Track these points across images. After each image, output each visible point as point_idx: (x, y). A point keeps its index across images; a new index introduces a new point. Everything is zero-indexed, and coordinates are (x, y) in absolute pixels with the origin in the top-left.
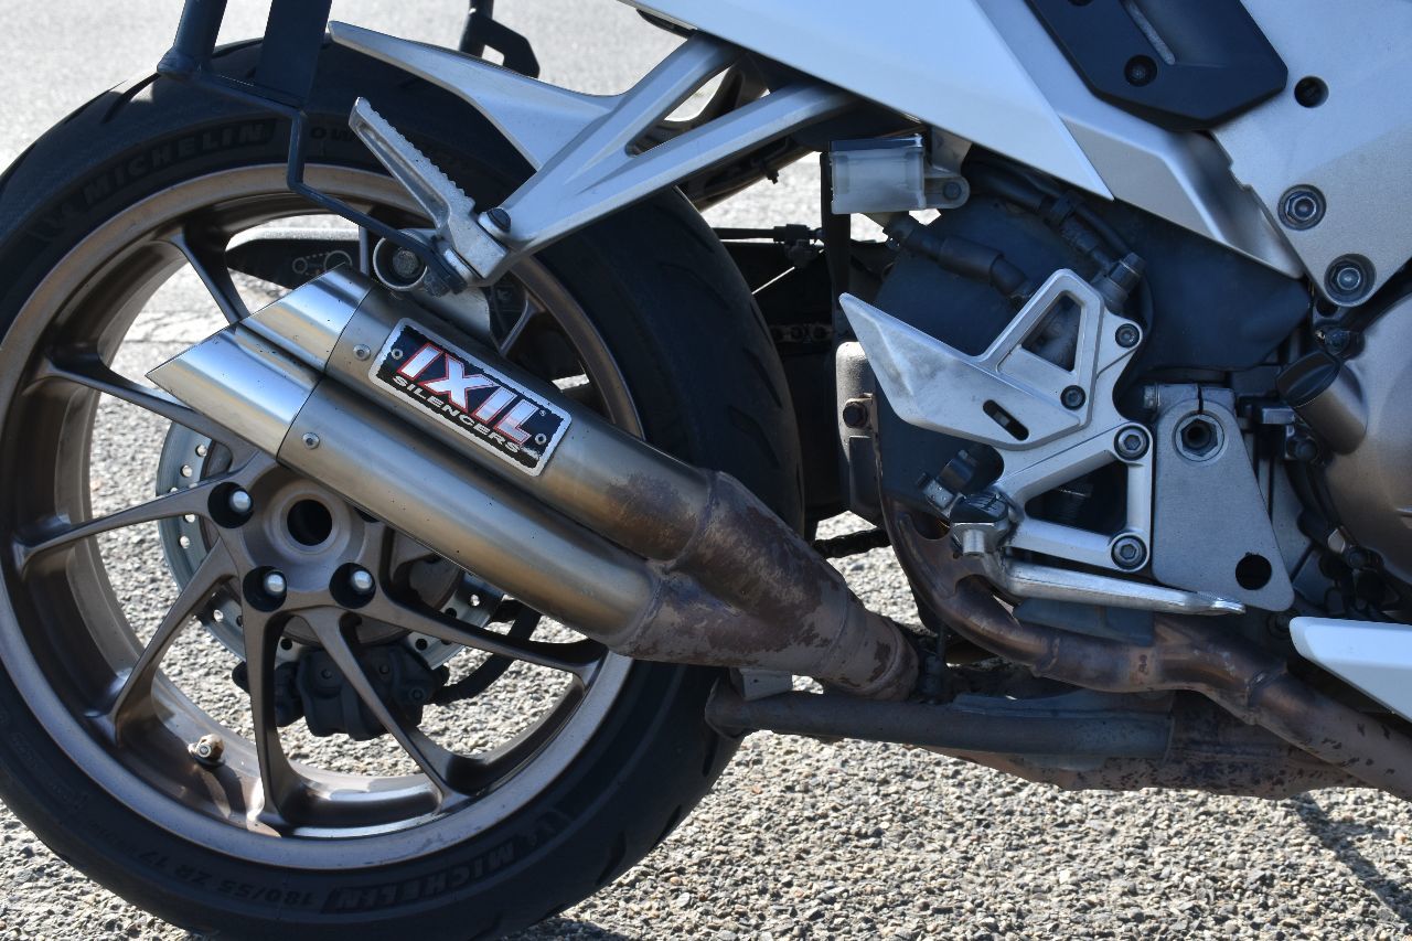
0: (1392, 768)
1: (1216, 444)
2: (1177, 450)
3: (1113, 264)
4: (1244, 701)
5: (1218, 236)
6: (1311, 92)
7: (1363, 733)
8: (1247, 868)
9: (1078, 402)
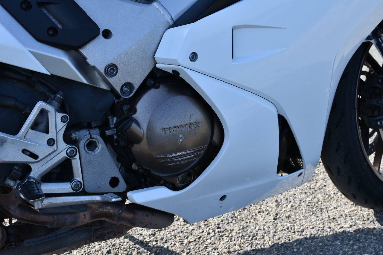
0: (156, 223)
1: (97, 147)
2: (86, 151)
3: (54, 96)
4: (116, 219)
5: (85, 81)
6: (107, 34)
7: (148, 217)
8: (102, 249)
9: (52, 143)
